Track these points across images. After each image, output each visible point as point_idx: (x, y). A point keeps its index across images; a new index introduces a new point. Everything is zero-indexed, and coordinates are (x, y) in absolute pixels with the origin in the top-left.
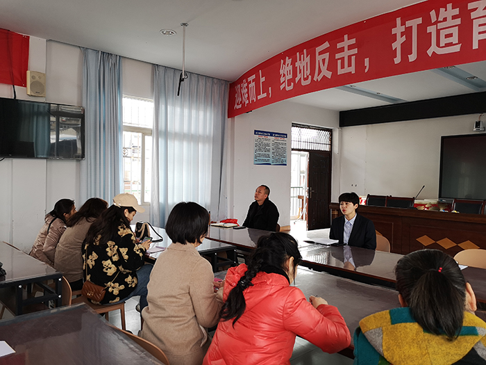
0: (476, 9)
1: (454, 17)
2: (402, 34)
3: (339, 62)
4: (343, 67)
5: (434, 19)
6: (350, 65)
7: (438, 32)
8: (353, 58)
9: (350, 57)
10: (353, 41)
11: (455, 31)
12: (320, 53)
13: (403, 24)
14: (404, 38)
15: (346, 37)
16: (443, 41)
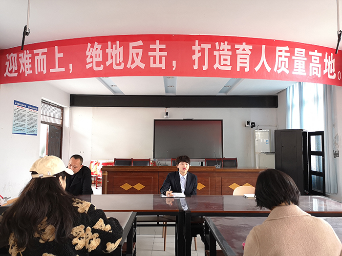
0: (239, 49)
1: (228, 50)
2: (199, 51)
3: (152, 58)
4: (155, 62)
5: (218, 48)
6: (161, 62)
7: (220, 56)
8: (164, 58)
9: (161, 57)
10: (164, 46)
11: (229, 58)
12: (134, 48)
13: (199, 45)
14: (200, 54)
15: (158, 42)
16: (223, 62)
